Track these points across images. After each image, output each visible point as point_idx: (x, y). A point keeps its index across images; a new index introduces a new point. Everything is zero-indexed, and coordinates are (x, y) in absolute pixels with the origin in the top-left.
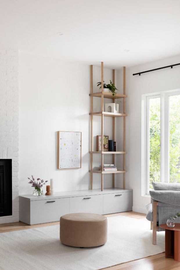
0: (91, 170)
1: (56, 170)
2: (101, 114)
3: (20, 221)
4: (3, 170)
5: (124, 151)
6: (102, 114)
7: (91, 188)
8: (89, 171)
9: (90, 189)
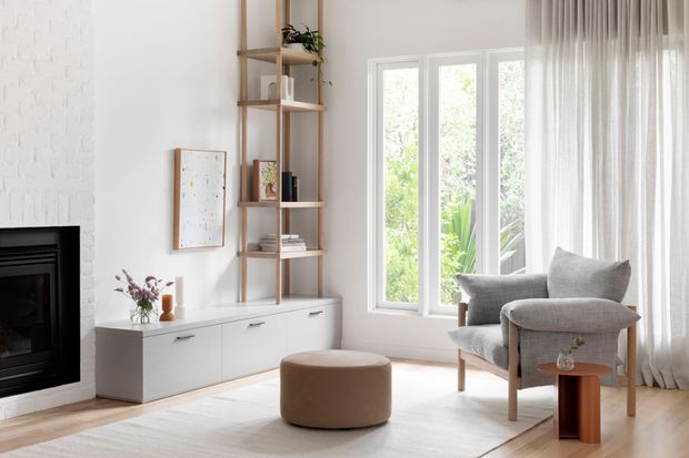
0: (243, 251)
1: (171, 253)
2: (275, 106)
3: (98, 397)
4: (56, 257)
5: (319, 200)
6: (279, 107)
7: (242, 299)
8: (238, 254)
9: (238, 301)
